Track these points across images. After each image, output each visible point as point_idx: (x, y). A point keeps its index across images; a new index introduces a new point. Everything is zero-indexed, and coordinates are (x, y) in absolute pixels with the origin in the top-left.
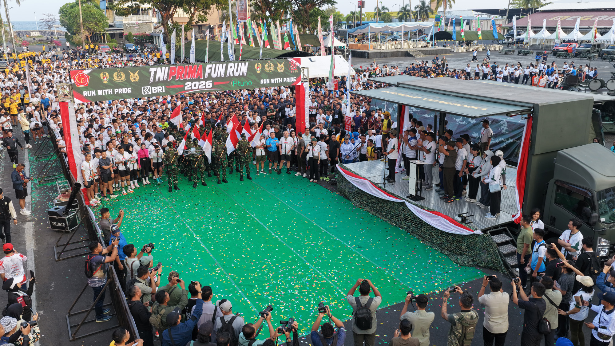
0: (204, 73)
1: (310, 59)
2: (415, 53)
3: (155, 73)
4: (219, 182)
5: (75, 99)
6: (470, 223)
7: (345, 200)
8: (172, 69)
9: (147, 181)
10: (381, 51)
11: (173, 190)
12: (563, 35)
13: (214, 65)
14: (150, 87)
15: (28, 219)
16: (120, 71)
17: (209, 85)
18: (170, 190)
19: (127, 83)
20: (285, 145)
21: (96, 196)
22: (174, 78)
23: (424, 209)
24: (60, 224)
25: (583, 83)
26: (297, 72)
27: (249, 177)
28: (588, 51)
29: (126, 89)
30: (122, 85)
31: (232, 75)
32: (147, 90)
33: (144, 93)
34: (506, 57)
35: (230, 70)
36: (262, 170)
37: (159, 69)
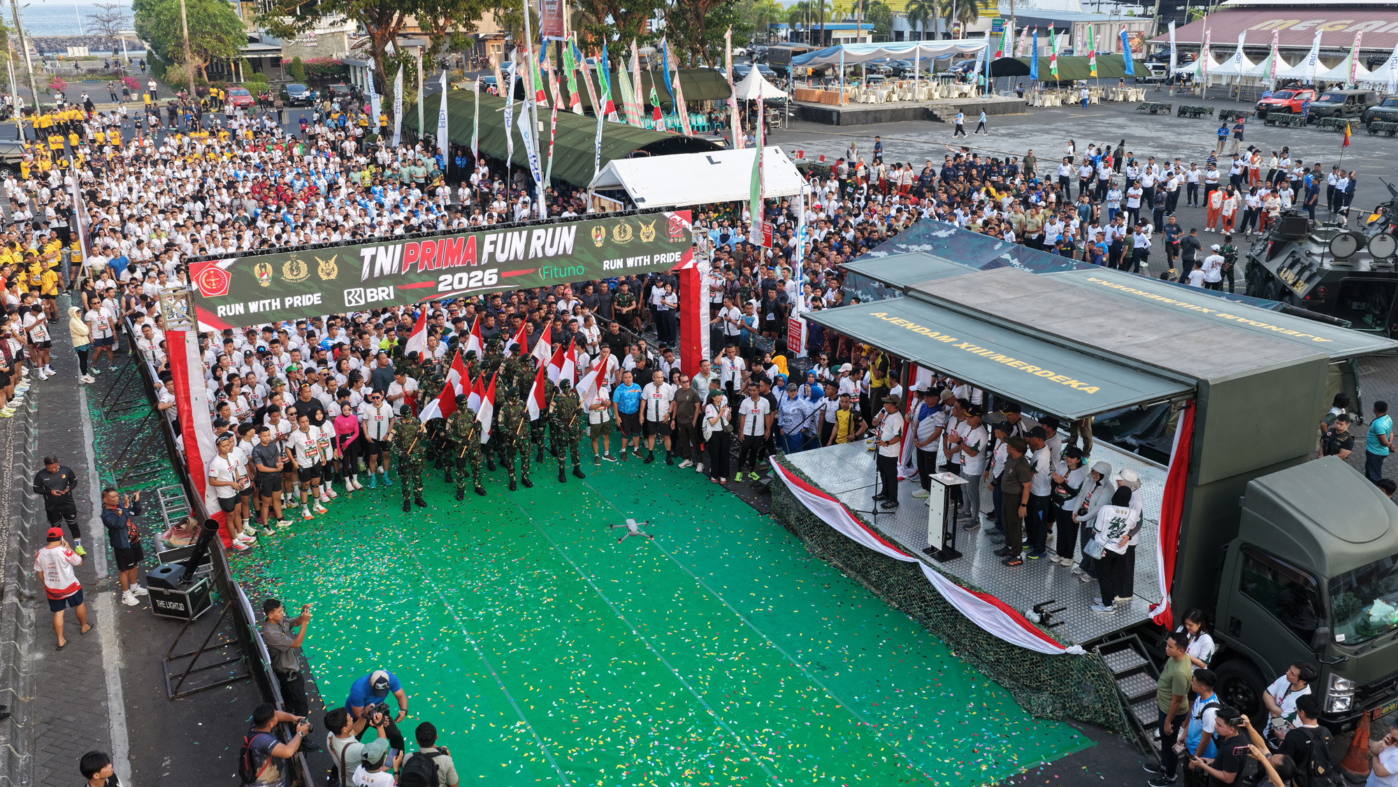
0: (480, 254)
1: (709, 158)
2: (946, 112)
3: (374, 258)
4: (512, 486)
5: (199, 323)
6: (1057, 625)
7: (788, 536)
8: (409, 247)
9: (356, 482)
10: (869, 108)
11: (414, 507)
12: (1284, 69)
13: (501, 235)
14: (362, 289)
15: (101, 583)
16: (297, 258)
17: (490, 279)
18: (406, 507)
19: (312, 284)
20: (657, 402)
21: (247, 525)
22: (414, 267)
23: (961, 586)
24: (173, 605)
25: (1319, 233)
26: (684, 239)
27: (577, 473)
28: (1339, 110)
29: (310, 296)
30: (302, 288)
31: (540, 255)
32: (356, 297)
33: (350, 302)
34: (1152, 121)
35: (536, 245)
36: (607, 454)
37: (382, 249)
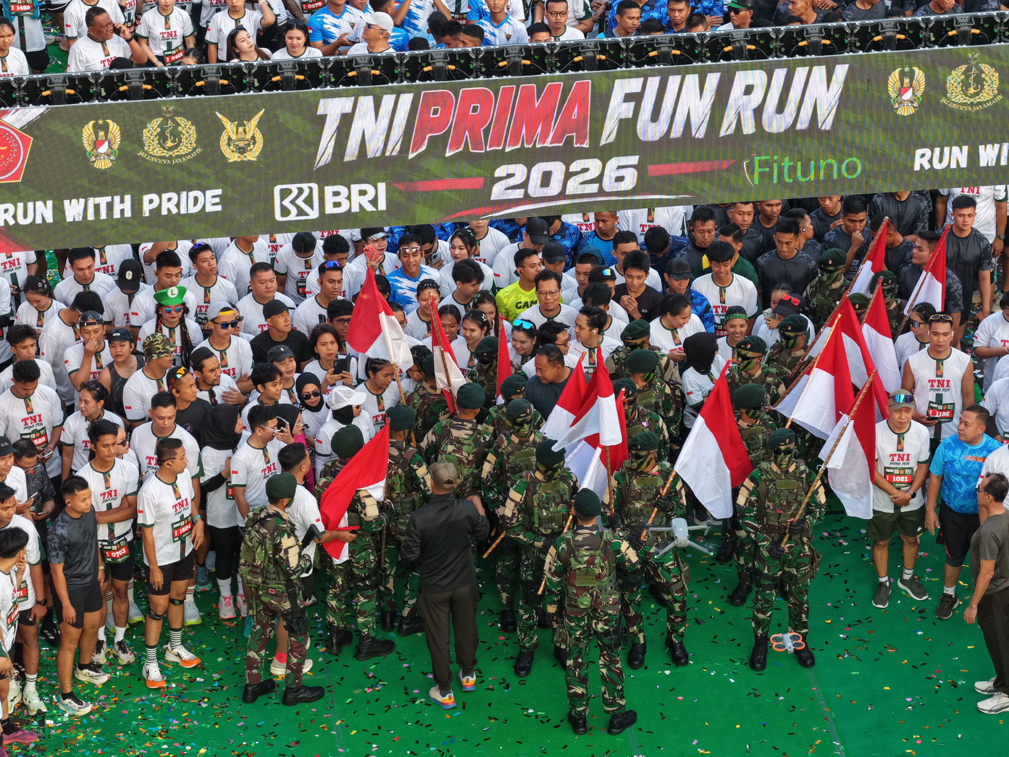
0: (599, 121)
3: (346, 120)
8: (431, 101)
14: (315, 186)
17: (620, 179)
19: (204, 169)
22: (438, 144)
29: (198, 193)
30: (181, 175)
31: (749, 128)
32: (300, 201)
35: (740, 105)
37: (366, 102)
